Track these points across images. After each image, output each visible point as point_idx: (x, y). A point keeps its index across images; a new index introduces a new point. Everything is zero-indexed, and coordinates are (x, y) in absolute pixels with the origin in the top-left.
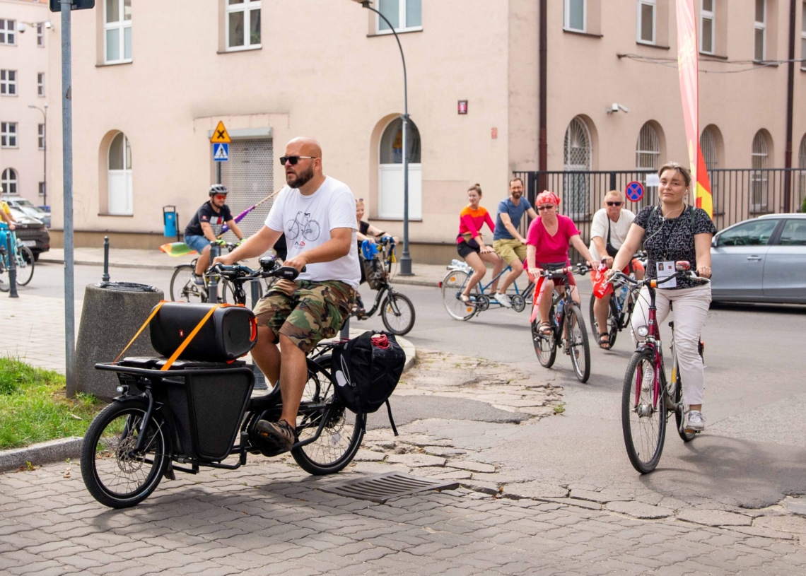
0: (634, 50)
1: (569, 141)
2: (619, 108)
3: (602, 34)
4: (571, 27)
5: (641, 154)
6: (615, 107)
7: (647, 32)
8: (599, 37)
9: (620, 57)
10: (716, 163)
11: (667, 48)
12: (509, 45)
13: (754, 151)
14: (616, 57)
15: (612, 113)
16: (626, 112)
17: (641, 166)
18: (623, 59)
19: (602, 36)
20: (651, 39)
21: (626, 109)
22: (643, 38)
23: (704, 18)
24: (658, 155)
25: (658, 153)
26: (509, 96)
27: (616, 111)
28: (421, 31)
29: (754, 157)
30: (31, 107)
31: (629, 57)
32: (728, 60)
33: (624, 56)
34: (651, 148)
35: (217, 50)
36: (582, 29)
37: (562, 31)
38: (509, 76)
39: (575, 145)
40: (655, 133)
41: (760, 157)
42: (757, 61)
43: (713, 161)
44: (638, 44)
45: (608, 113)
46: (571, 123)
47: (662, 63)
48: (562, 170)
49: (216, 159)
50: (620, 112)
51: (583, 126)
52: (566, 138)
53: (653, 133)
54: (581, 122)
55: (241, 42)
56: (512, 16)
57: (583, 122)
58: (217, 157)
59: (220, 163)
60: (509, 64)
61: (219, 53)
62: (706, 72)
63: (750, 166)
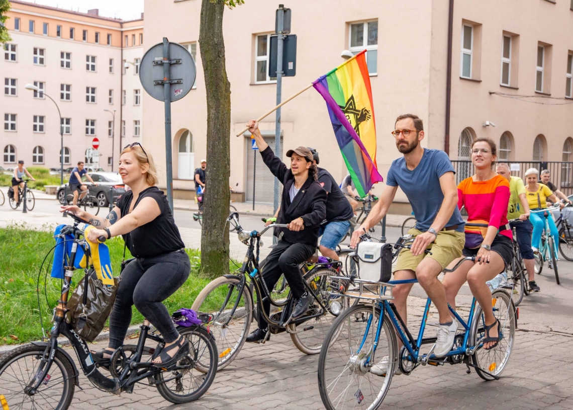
0: (498, 90)
1: (460, 143)
2: (490, 124)
3: (481, 79)
4: (463, 75)
5: (500, 151)
6: (488, 123)
7: (505, 79)
8: (479, 82)
9: (491, 93)
10: (542, 157)
11: (517, 89)
12: (430, 86)
13: (564, 151)
14: (488, 94)
15: (485, 127)
16: (494, 126)
17: (500, 158)
18: (493, 95)
19: (481, 81)
20: (507, 83)
21: (494, 124)
22: (503, 82)
23: (538, 71)
24: (510, 152)
25: (510, 150)
26: (429, 116)
27: (488, 125)
28: (376, 76)
29: (564, 154)
30: (105, 110)
31: (496, 94)
32: (551, 96)
33: (493, 93)
34: (505, 147)
35: (249, 83)
36: (469, 76)
37: (459, 78)
38: (429, 104)
39: (464, 145)
40: (508, 139)
41: (567, 154)
42: (567, 97)
43: (540, 155)
44: (501, 86)
45: (483, 126)
46: (462, 133)
47: (516, 98)
48: (457, 160)
49: (253, 149)
50: (490, 126)
51: (469, 134)
52: (459, 141)
53: (507, 139)
54: (467, 131)
55: (264, 79)
56: (432, 69)
57: (469, 131)
58: (254, 147)
59: (255, 151)
60: (429, 97)
61: (251, 85)
62: (543, 104)
63: (561, 160)
